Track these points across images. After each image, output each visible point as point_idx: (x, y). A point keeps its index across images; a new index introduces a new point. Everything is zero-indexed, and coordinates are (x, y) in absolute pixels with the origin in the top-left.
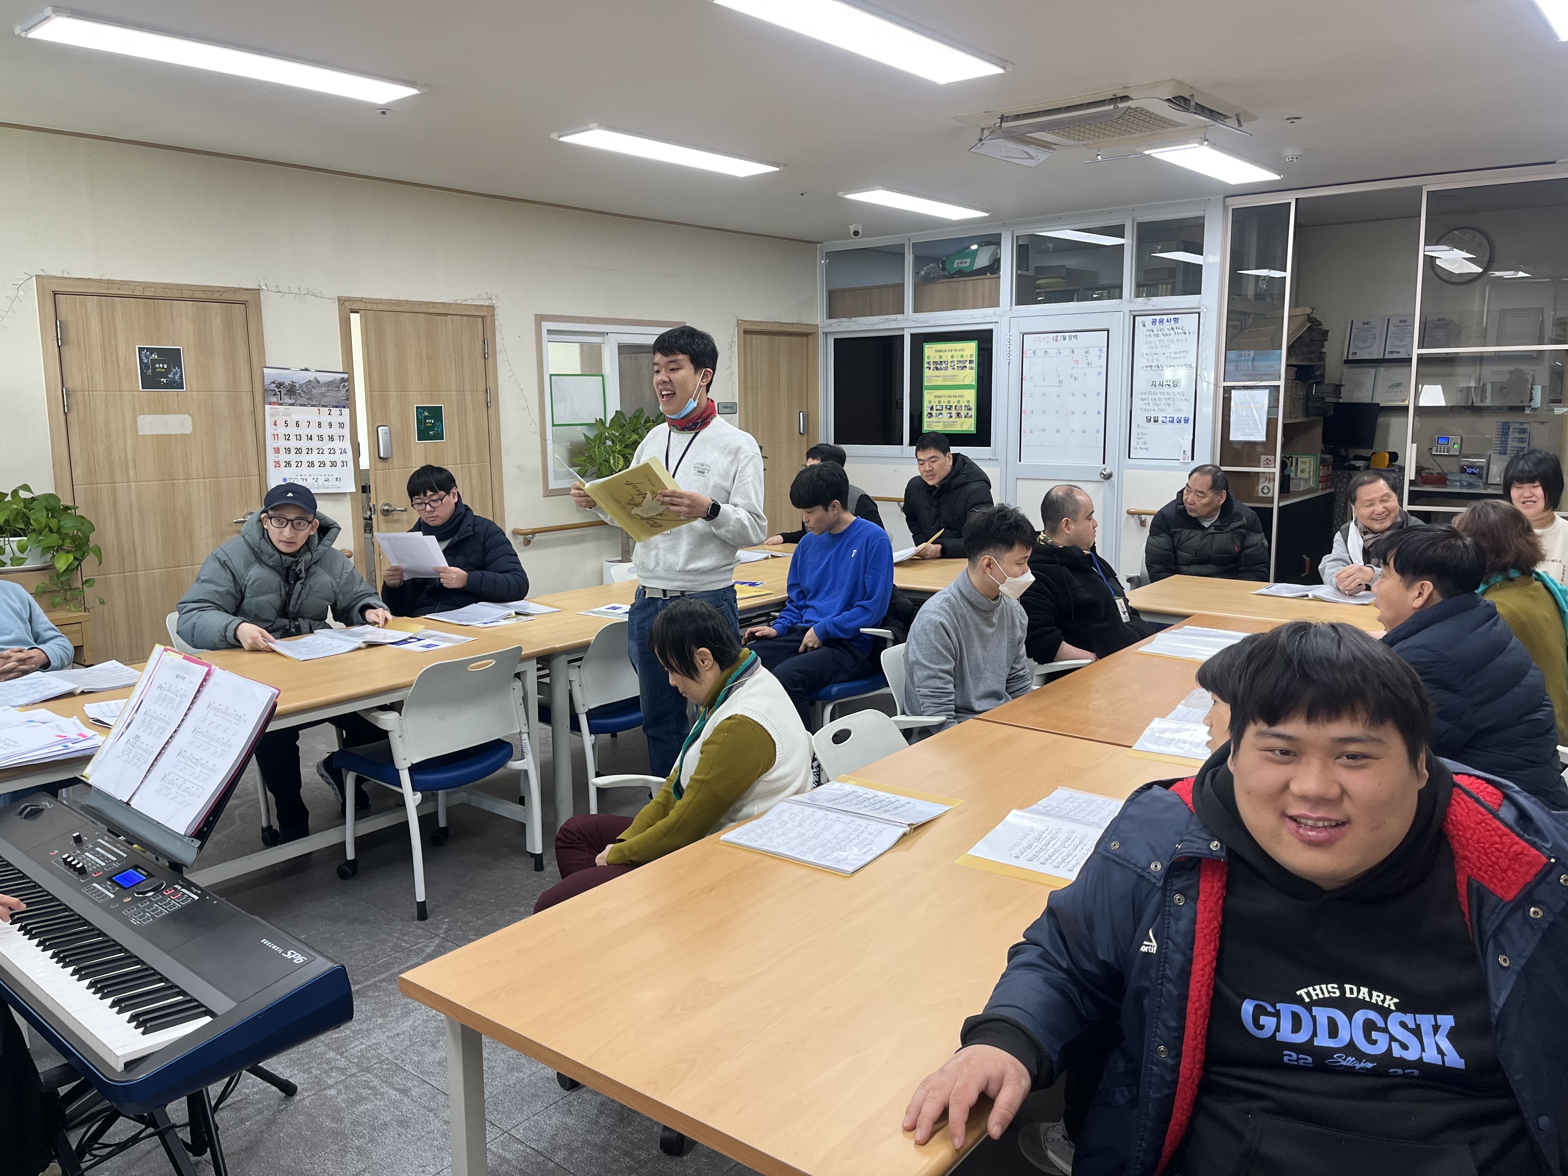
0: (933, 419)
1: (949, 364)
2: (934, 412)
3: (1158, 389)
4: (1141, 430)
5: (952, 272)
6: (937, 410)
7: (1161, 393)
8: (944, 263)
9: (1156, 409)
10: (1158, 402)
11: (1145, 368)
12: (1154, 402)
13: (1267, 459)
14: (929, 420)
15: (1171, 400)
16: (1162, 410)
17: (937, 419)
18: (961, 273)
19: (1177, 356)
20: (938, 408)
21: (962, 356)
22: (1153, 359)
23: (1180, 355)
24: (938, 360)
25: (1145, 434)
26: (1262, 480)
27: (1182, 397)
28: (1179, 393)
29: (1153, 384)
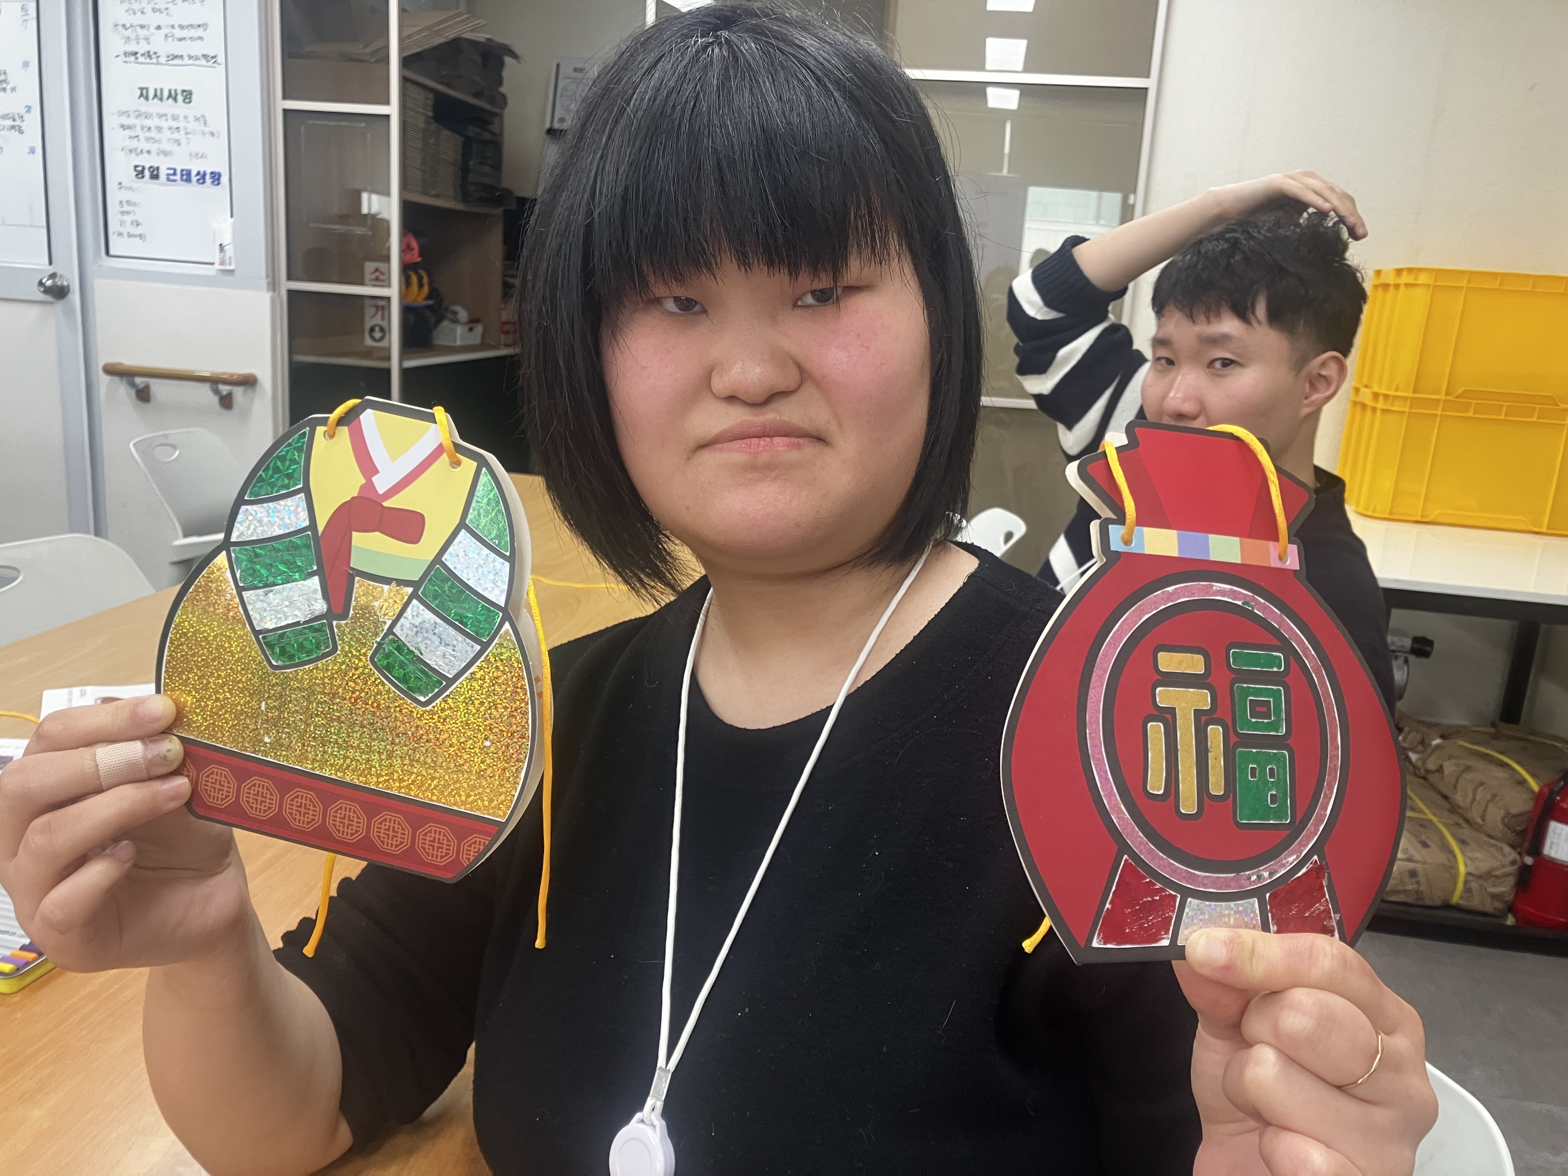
3: (154, 106)
4: (124, 195)
7: (161, 116)
9: (154, 152)
10: (153, 134)
11: (122, 58)
12: (148, 134)
13: (377, 270)
15: (182, 132)
16: (166, 153)
19: (185, 33)
22: (137, 37)
23: (193, 33)
25: (135, 204)
26: (369, 311)
27: (202, 127)
28: (197, 119)
29: (141, 95)
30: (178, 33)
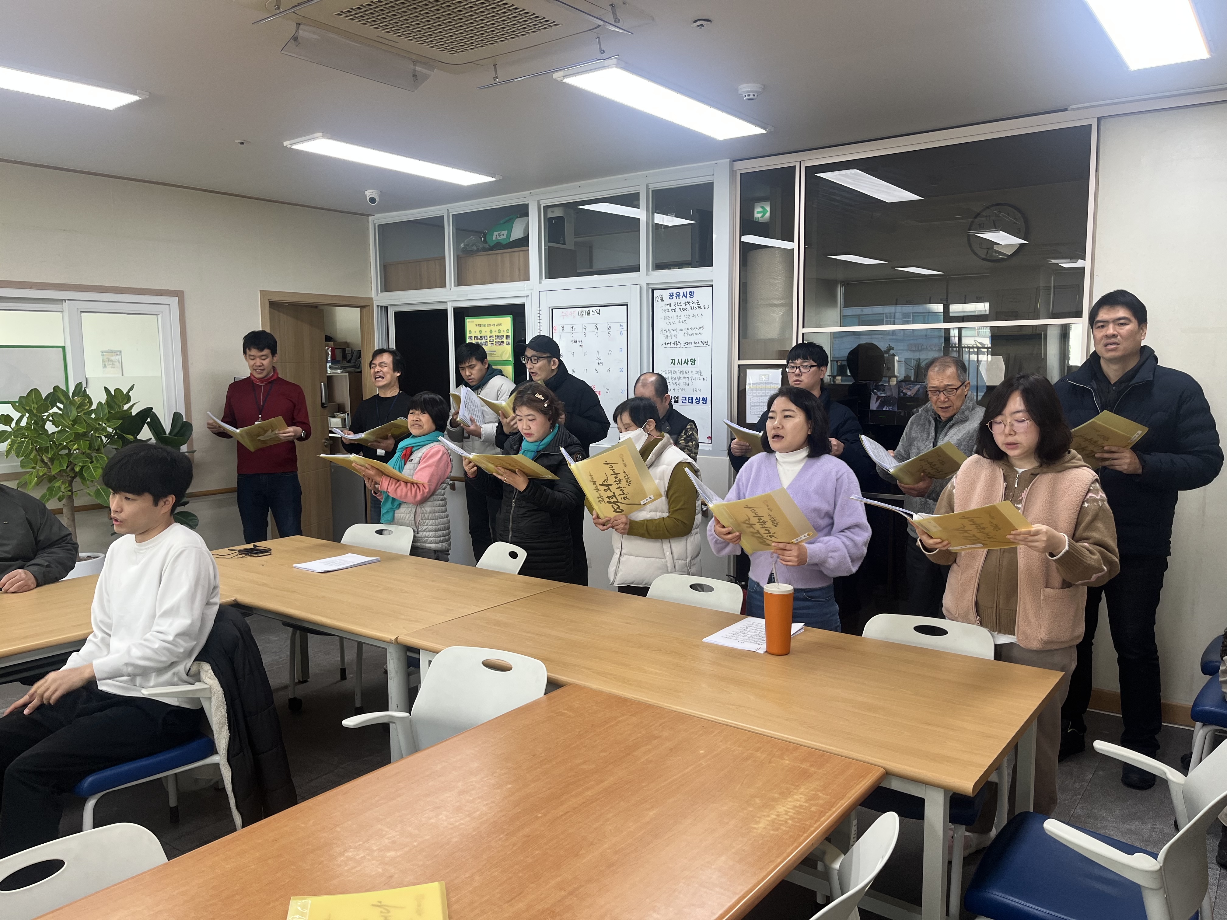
1: (488, 339)
3: (678, 368)
5: (492, 245)
7: (680, 372)
8: (485, 235)
9: (676, 389)
10: (677, 381)
11: (664, 345)
15: (690, 379)
16: (682, 390)
18: (499, 246)
19: (694, 332)
21: (499, 331)
22: (671, 335)
23: (697, 331)
24: (479, 335)
27: (699, 376)
28: (697, 372)
29: (672, 362)
30: (690, 332)
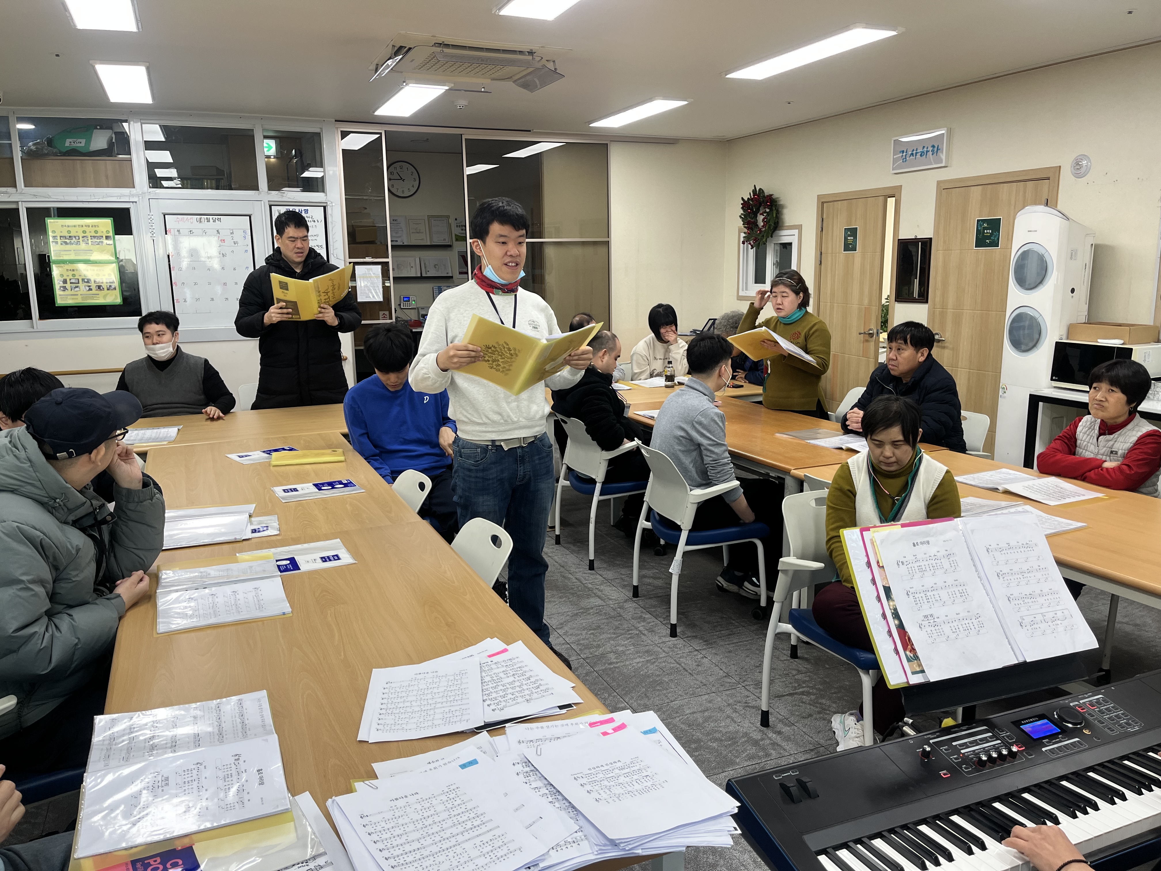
0: (66, 292)
1: (81, 239)
2: (68, 286)
5: (64, 150)
6: (71, 283)
13: (385, 313)
14: (62, 293)
17: (73, 292)
18: (74, 152)
20: (72, 281)
21: (96, 232)
24: (67, 235)
